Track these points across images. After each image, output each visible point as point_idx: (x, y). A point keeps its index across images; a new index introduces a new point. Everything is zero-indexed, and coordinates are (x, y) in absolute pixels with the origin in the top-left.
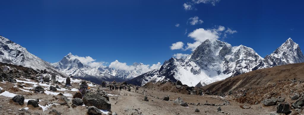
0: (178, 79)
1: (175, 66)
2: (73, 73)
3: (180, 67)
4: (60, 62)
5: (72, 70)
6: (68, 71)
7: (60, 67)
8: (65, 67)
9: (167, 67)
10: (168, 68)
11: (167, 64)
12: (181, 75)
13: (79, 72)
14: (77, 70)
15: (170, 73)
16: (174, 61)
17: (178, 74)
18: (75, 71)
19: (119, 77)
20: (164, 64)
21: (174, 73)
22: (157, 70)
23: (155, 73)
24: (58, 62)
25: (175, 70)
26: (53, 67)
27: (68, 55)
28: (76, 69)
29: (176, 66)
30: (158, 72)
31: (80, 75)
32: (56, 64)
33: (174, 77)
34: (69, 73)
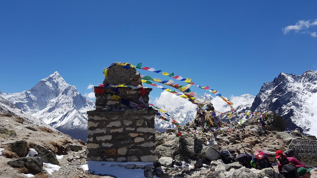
0: (305, 125)
1: (292, 95)
2: (61, 119)
3: (307, 96)
4: (29, 92)
5: (58, 113)
6: (49, 114)
7: (28, 104)
8: (42, 105)
9: (269, 97)
10: (274, 100)
11: (269, 91)
12: (312, 115)
13: (75, 117)
14: (71, 111)
15: (281, 111)
16: (288, 82)
17: (304, 114)
18: (65, 113)
19: (162, 125)
20: (262, 91)
21: (292, 111)
22: (245, 108)
23: (242, 114)
24: (23, 92)
25: (294, 104)
26: (7, 103)
27: (51, 76)
28: (68, 109)
29: (295, 94)
30: (249, 111)
31: (78, 125)
32: (16, 96)
33: (293, 120)
34: (50, 119)
